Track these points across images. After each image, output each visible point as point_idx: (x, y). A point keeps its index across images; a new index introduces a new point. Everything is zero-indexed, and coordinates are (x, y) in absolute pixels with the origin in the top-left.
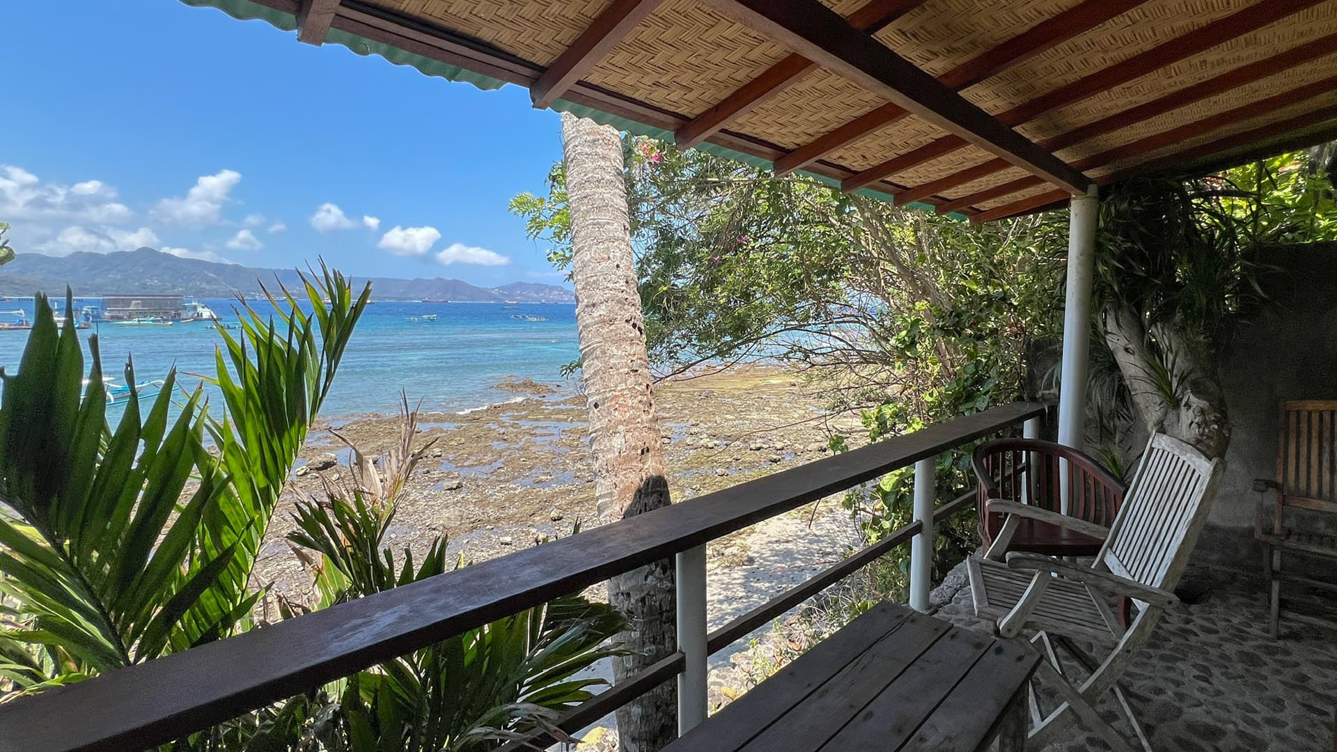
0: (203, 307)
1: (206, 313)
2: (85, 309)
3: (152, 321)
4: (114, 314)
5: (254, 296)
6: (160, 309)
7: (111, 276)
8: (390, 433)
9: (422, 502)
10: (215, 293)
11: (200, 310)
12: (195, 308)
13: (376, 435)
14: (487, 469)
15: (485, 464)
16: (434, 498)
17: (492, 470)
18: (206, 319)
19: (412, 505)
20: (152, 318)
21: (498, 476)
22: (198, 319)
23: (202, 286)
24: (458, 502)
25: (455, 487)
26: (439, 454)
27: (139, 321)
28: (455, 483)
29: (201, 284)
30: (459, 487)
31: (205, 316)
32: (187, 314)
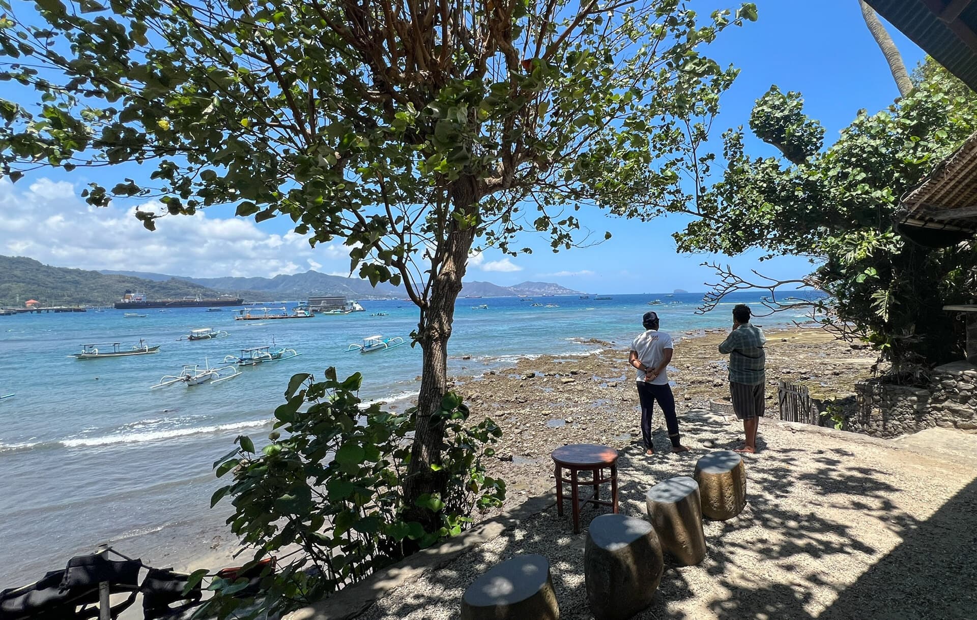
0: (356, 304)
1: (358, 307)
4: (314, 308)
6: (335, 305)
7: (295, 288)
18: (358, 311)
22: (354, 310)
27: (334, 312)
29: (340, 291)
31: (357, 309)
32: (348, 308)
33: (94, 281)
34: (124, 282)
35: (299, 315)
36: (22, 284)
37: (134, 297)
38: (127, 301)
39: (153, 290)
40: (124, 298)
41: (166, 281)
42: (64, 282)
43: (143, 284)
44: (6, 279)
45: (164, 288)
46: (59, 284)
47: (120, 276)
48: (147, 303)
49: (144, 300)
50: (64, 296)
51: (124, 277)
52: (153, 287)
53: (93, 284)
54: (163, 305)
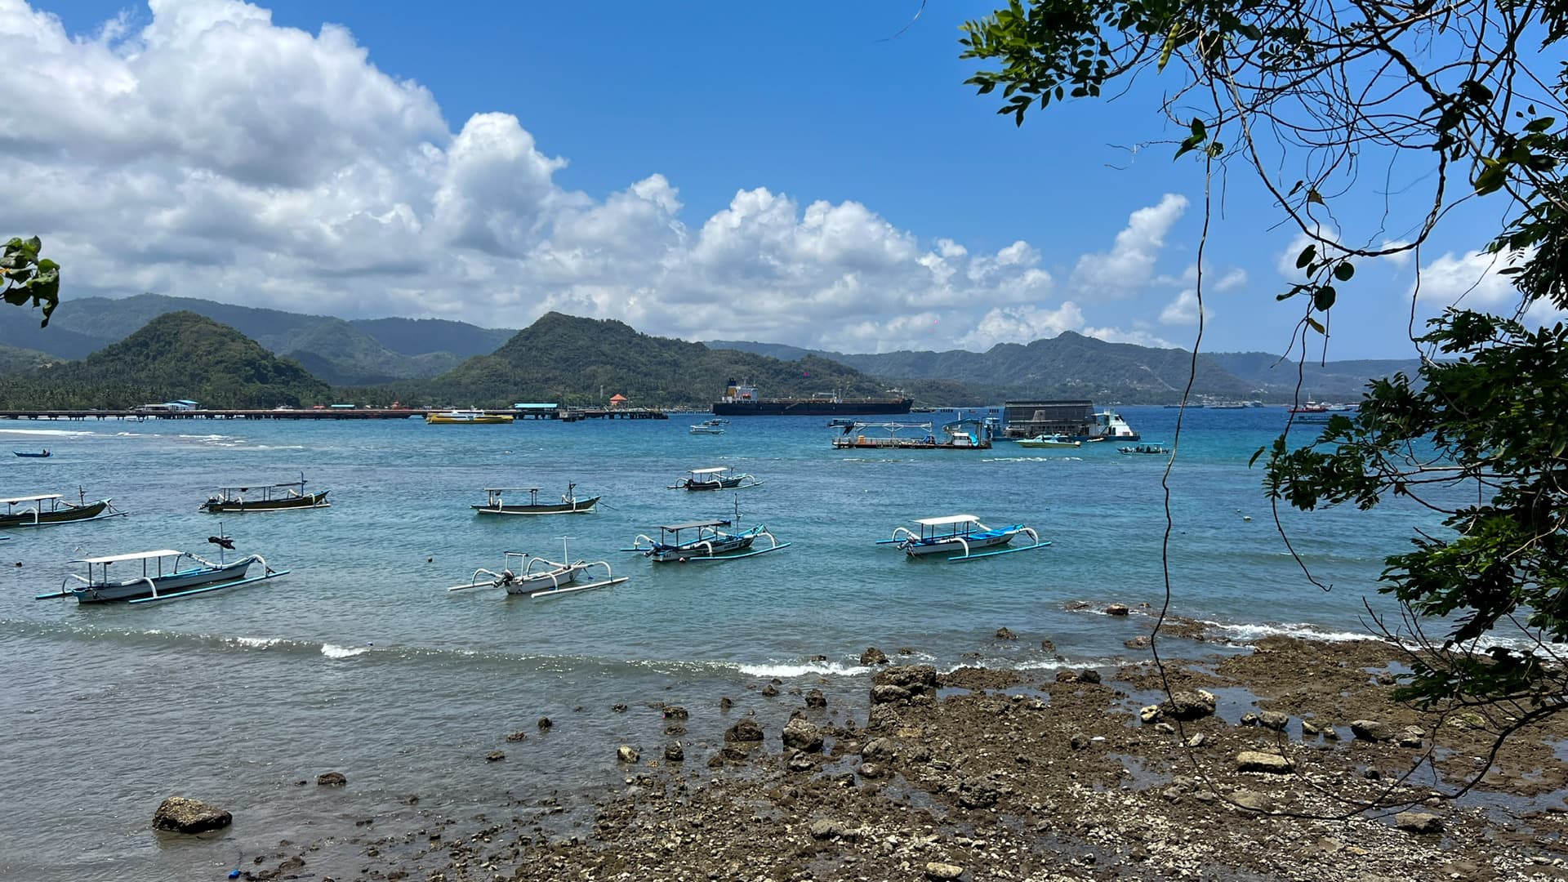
0: (1117, 419)
1: (1121, 428)
2: (987, 422)
3: (1059, 439)
4: (1016, 428)
5: (1201, 400)
6: (1066, 421)
7: (1030, 376)
8: (1327, 674)
9: (1338, 842)
10: (1147, 397)
11: (1113, 423)
12: (1107, 419)
13: (1301, 673)
14: (1522, 805)
15: (1516, 791)
16: (1369, 838)
17: (1530, 811)
18: (1120, 438)
19: (1315, 840)
20: (1056, 436)
21: (1543, 832)
22: (1110, 437)
23: (1132, 386)
24: (1417, 865)
25: (1422, 826)
26: (1415, 739)
27: (1044, 439)
28: (1424, 817)
29: (1131, 383)
30: (1433, 830)
31: (1119, 433)
32: (1097, 430)
33: (697, 362)
34: (736, 363)
35: (957, 443)
36: (609, 367)
37: (741, 392)
38: (730, 399)
39: (777, 380)
40: (726, 395)
41: (798, 360)
42: (660, 363)
43: (763, 366)
44: (593, 358)
45: (794, 375)
46: (654, 368)
47: (734, 353)
48: (759, 404)
49: (754, 398)
50: (657, 388)
51: (737, 353)
52: (778, 373)
53: (696, 366)
54: (781, 409)
